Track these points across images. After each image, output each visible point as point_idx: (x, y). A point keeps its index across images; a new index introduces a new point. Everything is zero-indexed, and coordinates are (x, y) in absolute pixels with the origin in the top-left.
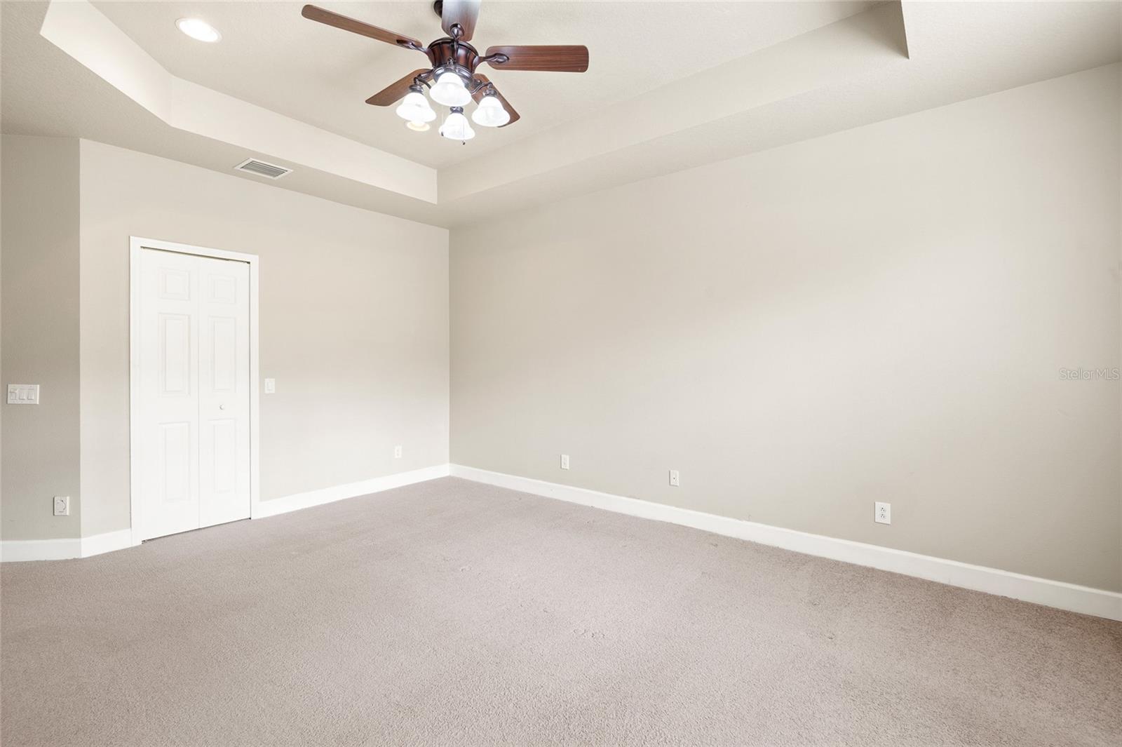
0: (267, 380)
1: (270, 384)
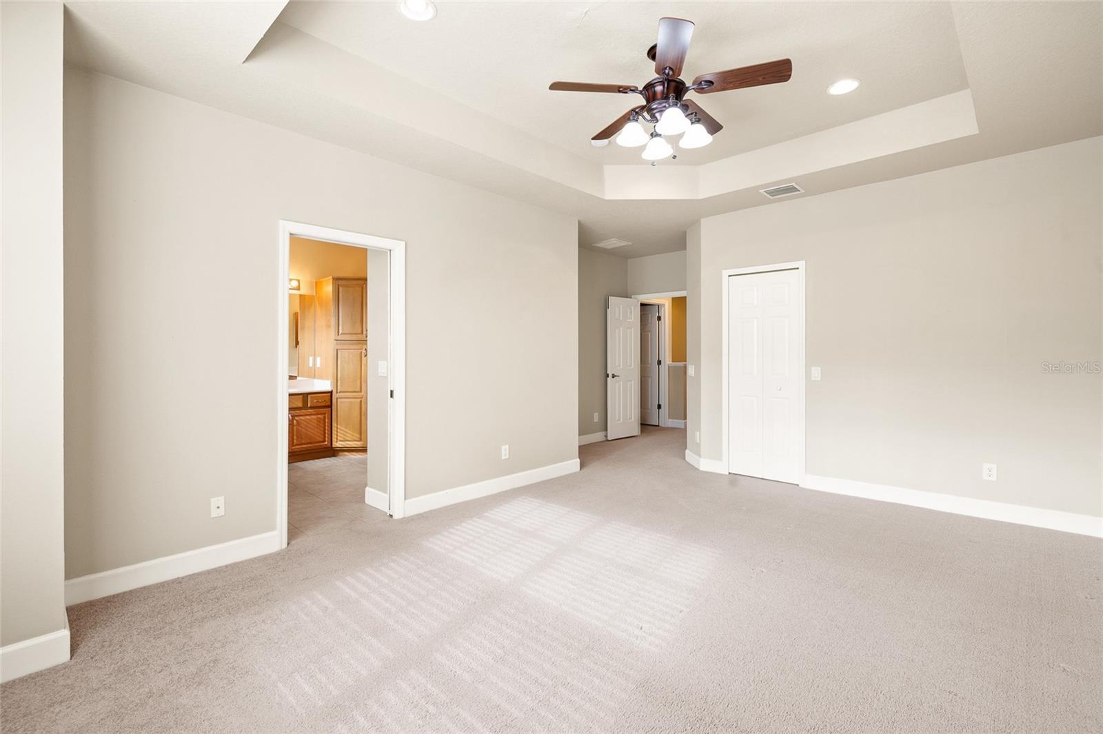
0: (813, 369)
1: (816, 373)
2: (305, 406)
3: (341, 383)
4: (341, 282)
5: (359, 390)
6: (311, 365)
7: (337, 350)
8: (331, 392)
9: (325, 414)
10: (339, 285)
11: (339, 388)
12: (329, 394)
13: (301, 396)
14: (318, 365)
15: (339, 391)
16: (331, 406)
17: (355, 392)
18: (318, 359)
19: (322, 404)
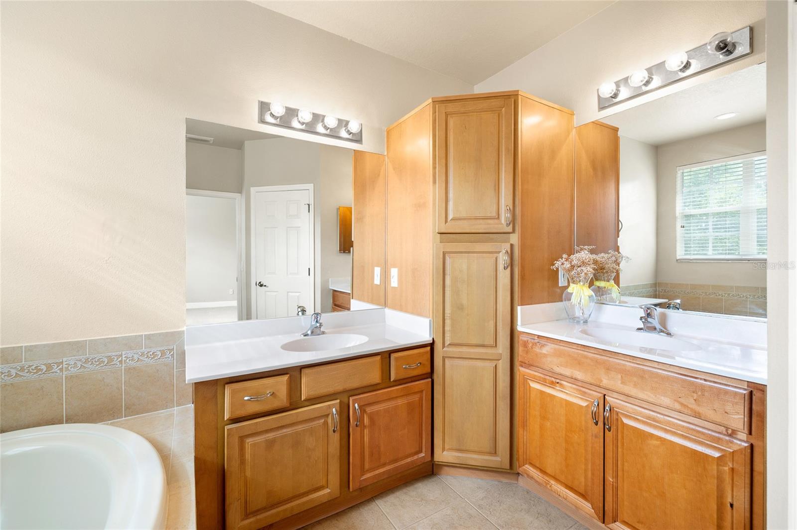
2: (386, 382)
3: (453, 325)
4: (451, 108)
5: (492, 342)
6: (377, 281)
7: (444, 254)
8: (432, 345)
9: (422, 391)
10: (447, 115)
11: (448, 335)
12: (429, 348)
13: (379, 358)
14: (394, 282)
15: (447, 343)
16: (431, 374)
17: (483, 346)
18: (394, 272)
19: (415, 373)
